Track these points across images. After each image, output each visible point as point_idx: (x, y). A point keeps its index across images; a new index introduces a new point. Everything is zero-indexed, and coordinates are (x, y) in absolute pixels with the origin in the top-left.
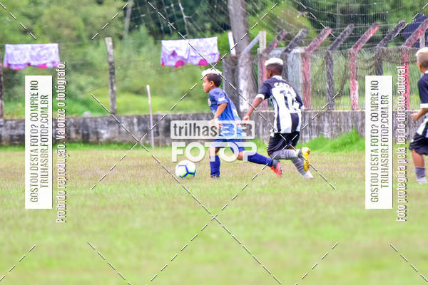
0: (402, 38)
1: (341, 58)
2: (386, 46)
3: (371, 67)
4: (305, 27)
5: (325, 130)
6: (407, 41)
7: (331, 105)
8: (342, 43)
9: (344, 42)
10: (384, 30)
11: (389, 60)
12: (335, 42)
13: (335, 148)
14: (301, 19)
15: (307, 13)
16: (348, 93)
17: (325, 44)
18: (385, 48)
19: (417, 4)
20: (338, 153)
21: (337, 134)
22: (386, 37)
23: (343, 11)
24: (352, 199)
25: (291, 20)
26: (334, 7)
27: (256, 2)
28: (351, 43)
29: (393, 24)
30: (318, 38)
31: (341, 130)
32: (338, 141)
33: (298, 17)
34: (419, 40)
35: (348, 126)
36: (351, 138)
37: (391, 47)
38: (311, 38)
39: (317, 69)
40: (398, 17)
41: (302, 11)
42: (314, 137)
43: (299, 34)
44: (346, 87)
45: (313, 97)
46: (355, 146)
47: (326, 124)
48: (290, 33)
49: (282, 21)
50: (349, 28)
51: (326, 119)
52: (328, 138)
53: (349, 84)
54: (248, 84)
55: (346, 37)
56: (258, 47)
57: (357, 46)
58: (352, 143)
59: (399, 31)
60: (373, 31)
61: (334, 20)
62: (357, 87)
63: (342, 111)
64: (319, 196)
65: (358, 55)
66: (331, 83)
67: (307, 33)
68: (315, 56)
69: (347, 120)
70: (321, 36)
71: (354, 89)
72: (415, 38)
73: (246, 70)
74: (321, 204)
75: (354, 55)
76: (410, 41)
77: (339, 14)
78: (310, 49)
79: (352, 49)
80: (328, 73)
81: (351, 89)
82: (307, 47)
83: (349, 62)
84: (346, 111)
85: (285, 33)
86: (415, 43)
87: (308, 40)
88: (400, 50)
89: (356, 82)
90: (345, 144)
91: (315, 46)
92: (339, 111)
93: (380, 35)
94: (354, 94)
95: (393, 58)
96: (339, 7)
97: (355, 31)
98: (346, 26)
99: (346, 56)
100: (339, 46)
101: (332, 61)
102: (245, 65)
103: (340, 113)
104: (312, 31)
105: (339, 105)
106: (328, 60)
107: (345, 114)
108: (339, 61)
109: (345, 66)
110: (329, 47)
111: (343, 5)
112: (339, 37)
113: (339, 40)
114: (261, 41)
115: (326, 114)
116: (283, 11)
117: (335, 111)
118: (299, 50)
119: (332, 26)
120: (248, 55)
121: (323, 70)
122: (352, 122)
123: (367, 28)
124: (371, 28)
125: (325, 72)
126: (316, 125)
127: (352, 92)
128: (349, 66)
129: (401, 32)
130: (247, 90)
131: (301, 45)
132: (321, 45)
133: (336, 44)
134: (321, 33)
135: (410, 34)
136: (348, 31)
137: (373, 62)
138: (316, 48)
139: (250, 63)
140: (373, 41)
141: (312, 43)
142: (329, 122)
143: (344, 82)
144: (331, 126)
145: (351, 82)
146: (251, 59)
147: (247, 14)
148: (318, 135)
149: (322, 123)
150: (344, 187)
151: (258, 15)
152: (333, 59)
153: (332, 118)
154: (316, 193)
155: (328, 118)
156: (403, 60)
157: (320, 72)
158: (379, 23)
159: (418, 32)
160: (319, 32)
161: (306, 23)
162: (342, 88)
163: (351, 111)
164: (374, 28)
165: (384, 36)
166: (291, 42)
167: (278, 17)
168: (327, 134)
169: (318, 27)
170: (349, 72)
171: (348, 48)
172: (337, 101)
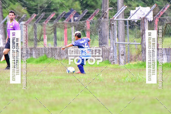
0: (64, 18)
1: (40, 26)
2: (58, 21)
3: (52, 30)
4: (25, 14)
5: (34, 55)
6: (66, 19)
7: (36, 45)
8: (40, 20)
9: (41, 20)
10: (57, 15)
11: (59, 27)
12: (37, 19)
13: (37, 62)
14: (24, 10)
15: (26, 8)
16: (43, 40)
17: (33, 21)
18: (57, 22)
19: (70, 5)
20: (39, 64)
21: (38, 56)
22: (58, 18)
23: (41, 7)
24: (44, 82)
25: (20, 11)
26: (37, 5)
27: (6, 3)
28: (44, 20)
29: (61, 12)
30: (31, 18)
31: (40, 55)
32: (38, 59)
33: (23, 9)
34: (71, 19)
35: (43, 53)
36: (44, 58)
37: (60, 22)
38: (27, 18)
39: (30, 30)
40: (63, 10)
41: (24, 7)
42: (29, 57)
43: (23, 16)
44: (42, 38)
45: (28, 42)
46: (46, 61)
47: (34, 53)
48: (20, 16)
49: (16, 11)
50: (43, 14)
51: (34, 50)
52: (34, 58)
53: (43, 36)
54: (3, 36)
55: (42, 18)
56: (7, 21)
57: (46, 21)
58: (44, 60)
59: (63, 15)
60: (52, 16)
61: (37, 11)
62: (46, 38)
63: (40, 47)
64: (31, 81)
65: (46, 25)
66: (36, 36)
67: (26, 16)
68: (29, 25)
69: (42, 51)
70: (32, 17)
71: (45, 38)
72: (69, 18)
73: (2, 30)
74: (32, 85)
75: (45, 24)
76: (67, 19)
77: (39, 8)
78: (27, 22)
79: (44, 22)
80: (35, 32)
81: (44, 38)
82: (26, 22)
83: (43, 28)
84: (42, 47)
85: (18, 16)
86: (69, 20)
87: (27, 19)
88: (63, 23)
89: (46, 36)
90: (41, 61)
91: (30, 21)
92: (39, 47)
93: (55, 17)
94: (45, 40)
95: (61, 26)
96: (39, 5)
97: (45, 15)
98: (42, 13)
99: (42, 25)
100: (39, 21)
101: (36, 27)
102: (2, 28)
103: (39, 48)
104: (28, 15)
105: (39, 45)
106: (35, 27)
107: (41, 48)
108: (39, 27)
109: (42, 29)
110: (35, 22)
111: (40, 5)
112: (39, 18)
113: (39, 19)
114: (8, 19)
115: (34, 48)
116: (17, 7)
117: (37, 47)
118: (23, 23)
119: (36, 13)
120: (3, 25)
121: (33, 31)
122: (44, 52)
123: (50, 14)
124: (52, 14)
125: (33, 32)
126: (30, 53)
127: (44, 40)
128: (43, 29)
129: (64, 16)
130: (2, 39)
131: (24, 21)
132: (32, 21)
133: (38, 20)
134: (32, 16)
135: (67, 17)
136: (43, 15)
137: (53, 28)
138: (30, 22)
139: (4, 27)
140: (53, 19)
141: (28, 20)
142: (35, 52)
143: (41, 35)
144: (36, 53)
145: (44, 36)
146: (4, 26)
147: (2, 8)
148: (31, 57)
149: (32, 52)
150: (41, 78)
151: (7, 9)
152: (37, 26)
153: (36, 50)
154: (30, 80)
155: (35, 50)
156: (65, 27)
157: (31, 32)
158: (55, 12)
159: (70, 16)
160: (31, 16)
161: (26, 12)
162: (40, 38)
163: (44, 47)
164: (53, 14)
165: (57, 17)
166: (20, 19)
167: (15, 9)
168: (34, 56)
169: (31, 13)
170: (43, 32)
171: (43, 22)
172: (38, 43)
